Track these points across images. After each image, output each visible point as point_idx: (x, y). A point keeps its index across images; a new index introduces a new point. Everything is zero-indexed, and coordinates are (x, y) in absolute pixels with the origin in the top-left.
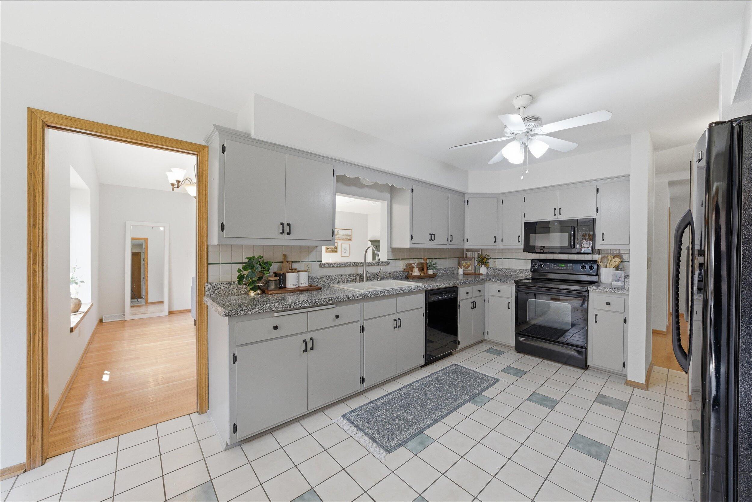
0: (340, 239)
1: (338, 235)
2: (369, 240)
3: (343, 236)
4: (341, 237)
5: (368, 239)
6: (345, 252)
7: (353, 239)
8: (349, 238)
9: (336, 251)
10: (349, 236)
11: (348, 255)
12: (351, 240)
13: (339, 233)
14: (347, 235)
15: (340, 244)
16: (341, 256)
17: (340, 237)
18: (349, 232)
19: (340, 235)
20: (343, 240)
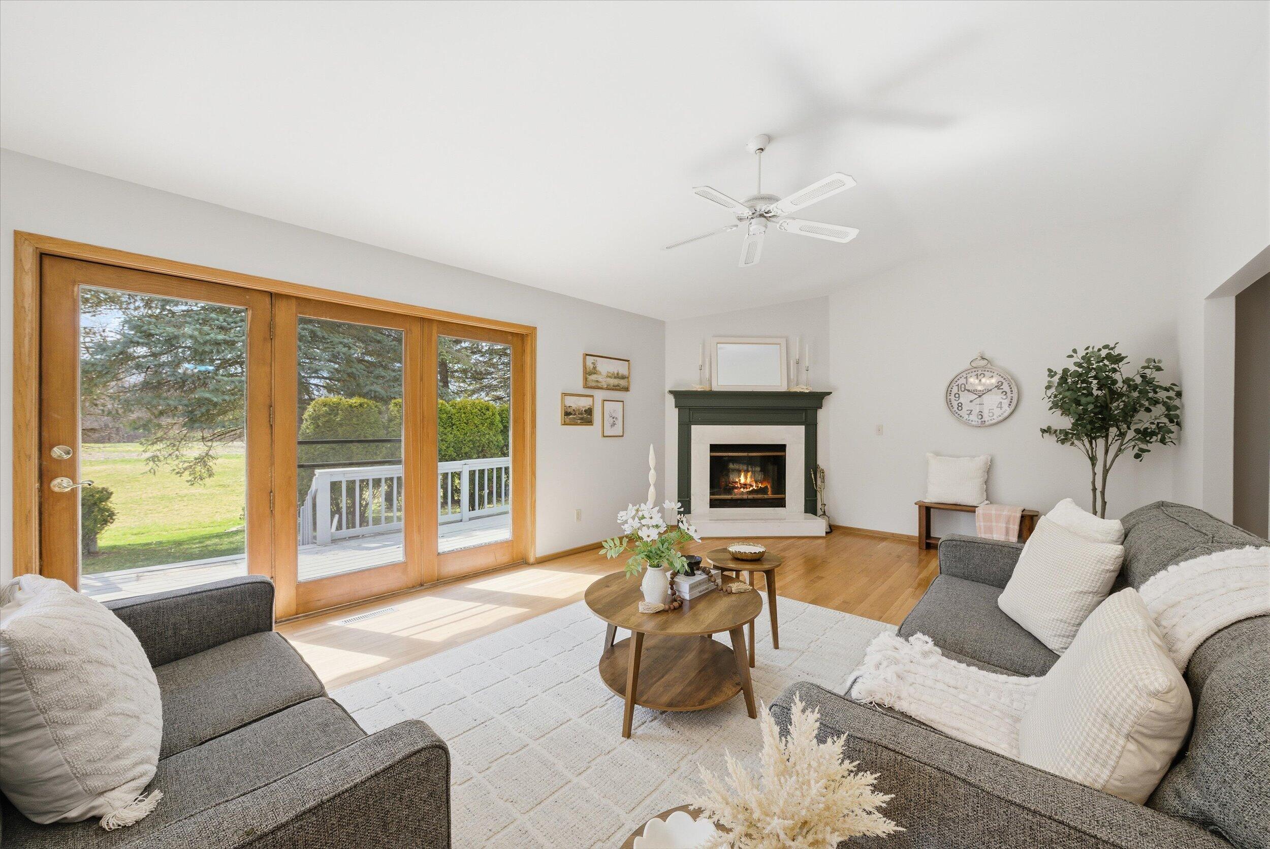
0: (599, 385)
1: (595, 373)
2: (671, 392)
3: (608, 376)
4: (604, 381)
5: (668, 389)
6: (613, 425)
7: (632, 388)
8: (623, 383)
9: (589, 422)
10: (623, 377)
11: (621, 434)
12: (626, 389)
13: (599, 368)
14: (618, 374)
15: (600, 402)
16: (604, 436)
17: (600, 380)
18: (621, 368)
19: (600, 373)
20: (607, 389)
